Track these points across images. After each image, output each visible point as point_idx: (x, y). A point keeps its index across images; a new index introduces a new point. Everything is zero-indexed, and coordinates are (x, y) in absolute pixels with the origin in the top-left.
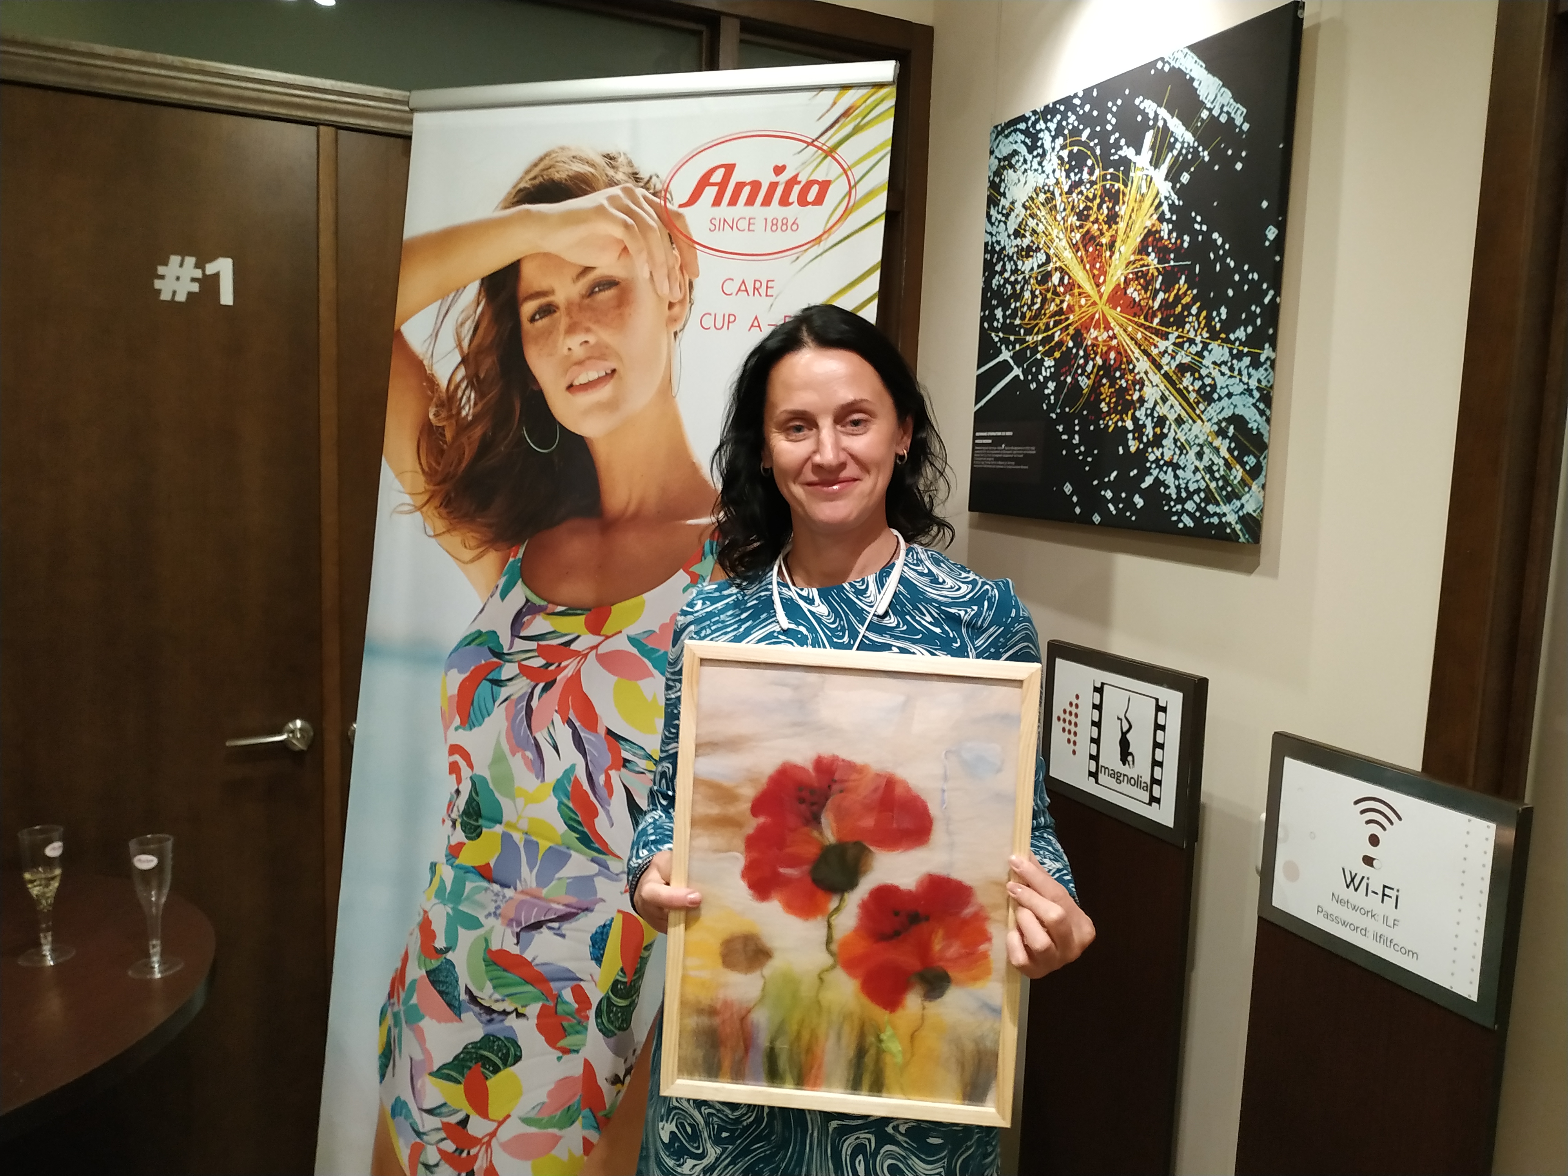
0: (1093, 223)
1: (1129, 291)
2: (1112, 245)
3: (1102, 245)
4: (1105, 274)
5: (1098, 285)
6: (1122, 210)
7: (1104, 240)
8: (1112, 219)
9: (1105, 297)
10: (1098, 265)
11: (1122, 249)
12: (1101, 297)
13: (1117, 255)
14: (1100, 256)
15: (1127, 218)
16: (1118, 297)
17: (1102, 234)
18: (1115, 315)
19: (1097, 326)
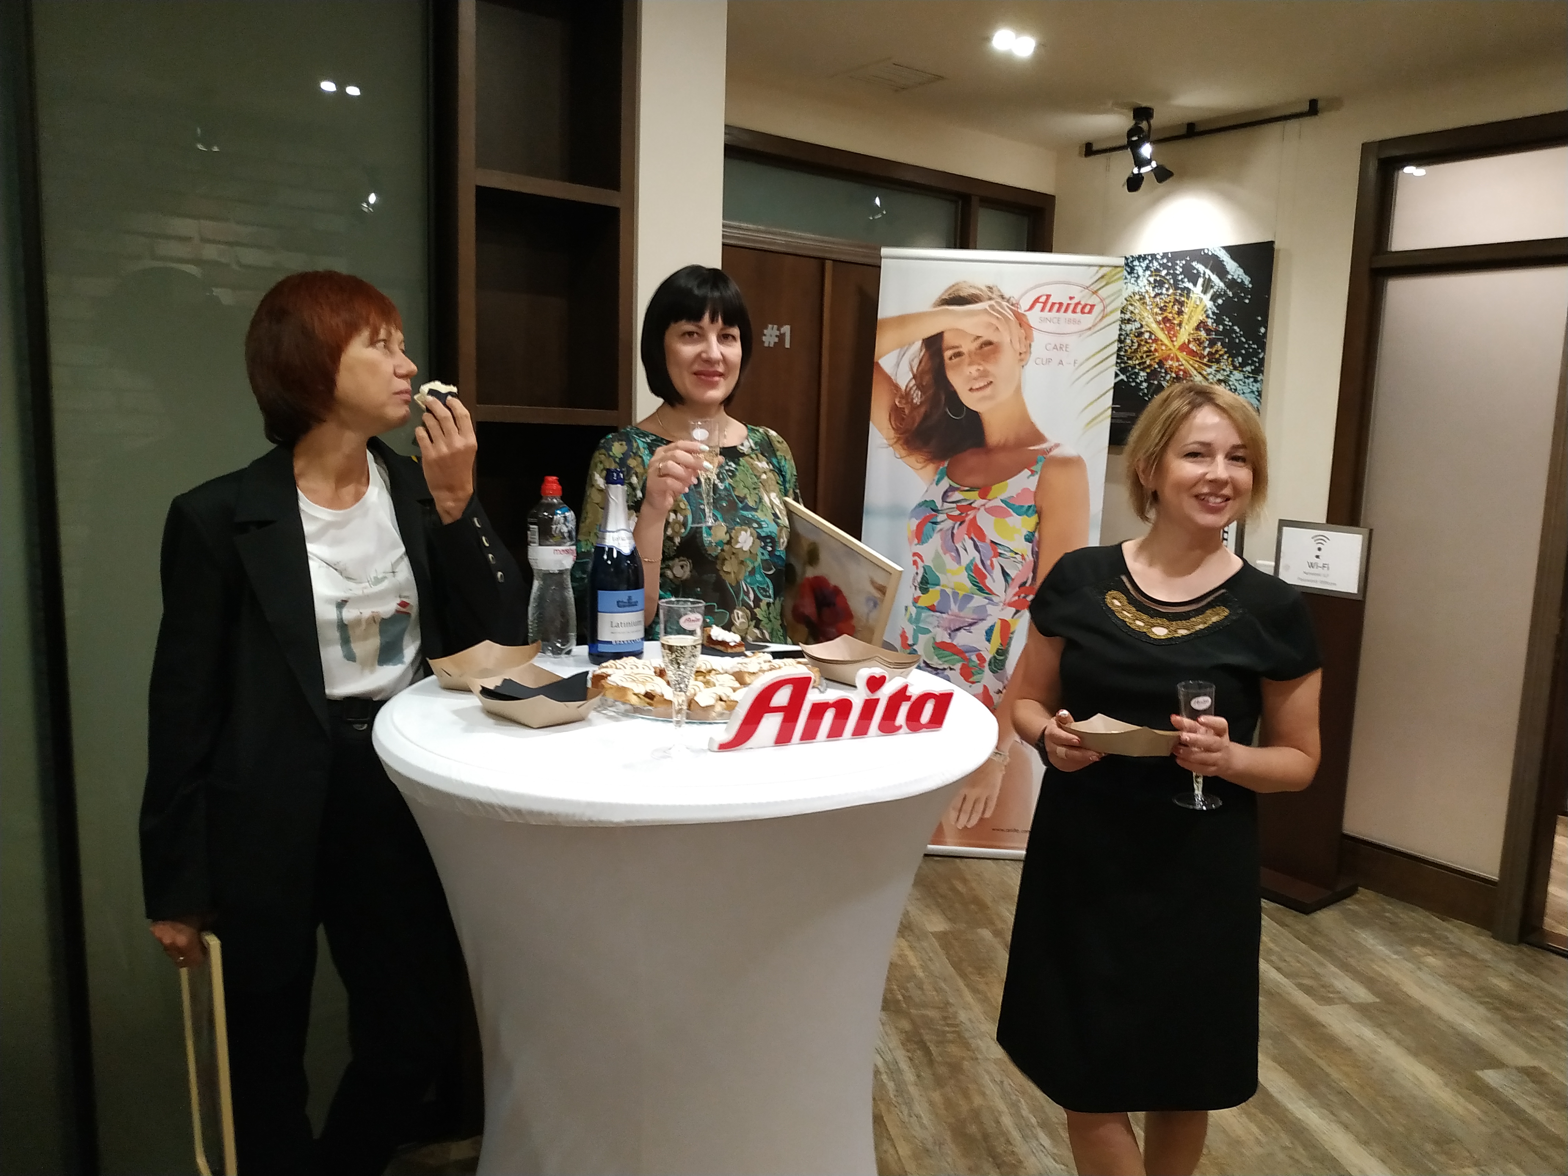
0: (1170, 313)
1: (1191, 346)
2: (1180, 325)
3: (1174, 324)
4: (1176, 337)
5: (1172, 342)
6: (1186, 310)
7: (1175, 322)
8: (1180, 313)
9: (1176, 347)
10: (1172, 333)
11: (1187, 327)
12: (1174, 347)
13: (1183, 330)
14: (1173, 328)
15: (1189, 314)
16: (1184, 348)
17: (1174, 318)
18: (1181, 355)
19: (1172, 359)
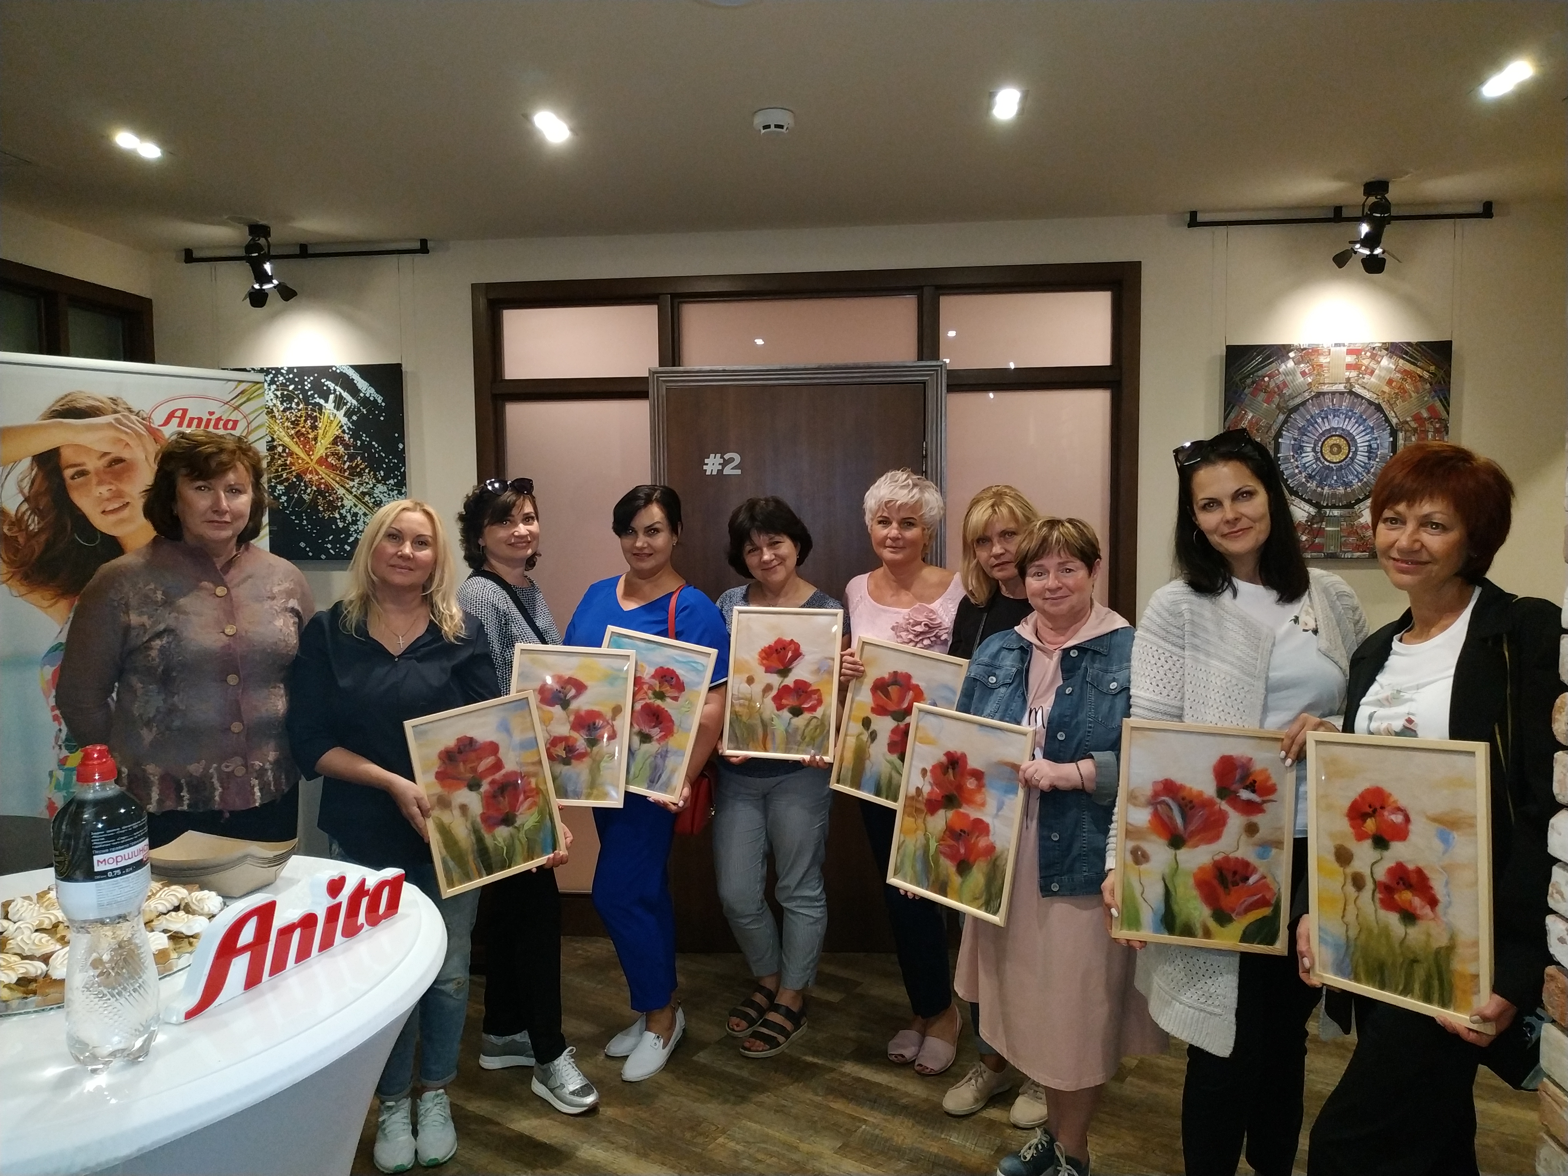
0: (303, 427)
1: (329, 460)
2: (315, 439)
3: (309, 438)
4: (313, 451)
5: (309, 455)
6: (320, 425)
7: (310, 436)
9: (315, 461)
10: (308, 447)
11: (323, 442)
12: (312, 460)
13: (319, 444)
14: (308, 442)
15: (323, 429)
16: (322, 461)
17: (308, 433)
18: (322, 470)
19: (311, 473)
